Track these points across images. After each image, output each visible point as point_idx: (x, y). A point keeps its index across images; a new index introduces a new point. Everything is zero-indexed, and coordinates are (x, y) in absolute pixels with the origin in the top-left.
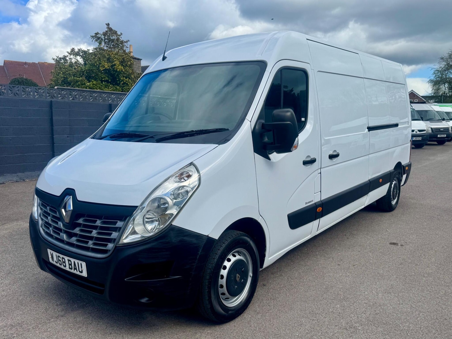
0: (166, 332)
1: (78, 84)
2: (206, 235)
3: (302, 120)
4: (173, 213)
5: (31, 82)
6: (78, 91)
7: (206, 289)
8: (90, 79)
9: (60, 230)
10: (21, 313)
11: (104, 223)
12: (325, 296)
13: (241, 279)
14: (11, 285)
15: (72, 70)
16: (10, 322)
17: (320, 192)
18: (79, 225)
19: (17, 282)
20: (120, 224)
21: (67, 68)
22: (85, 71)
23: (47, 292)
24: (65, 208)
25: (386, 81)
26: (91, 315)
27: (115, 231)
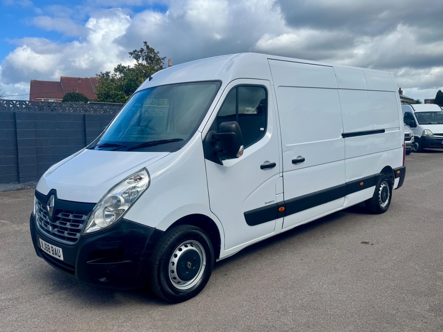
0: (127, 308)
1: (118, 97)
2: (154, 227)
3: (261, 130)
4: (125, 209)
5: (82, 96)
6: (108, 105)
7: (156, 272)
8: (129, 93)
9: (48, 223)
10: (20, 290)
11: (75, 217)
12: (274, 285)
13: (192, 266)
14: (20, 270)
15: (113, 85)
16: (10, 296)
17: (283, 194)
18: (59, 219)
19: (25, 267)
20: (85, 217)
21: (109, 83)
22: (124, 85)
23: (46, 275)
24: (49, 205)
25: (369, 89)
26: (73, 294)
27: (82, 223)
